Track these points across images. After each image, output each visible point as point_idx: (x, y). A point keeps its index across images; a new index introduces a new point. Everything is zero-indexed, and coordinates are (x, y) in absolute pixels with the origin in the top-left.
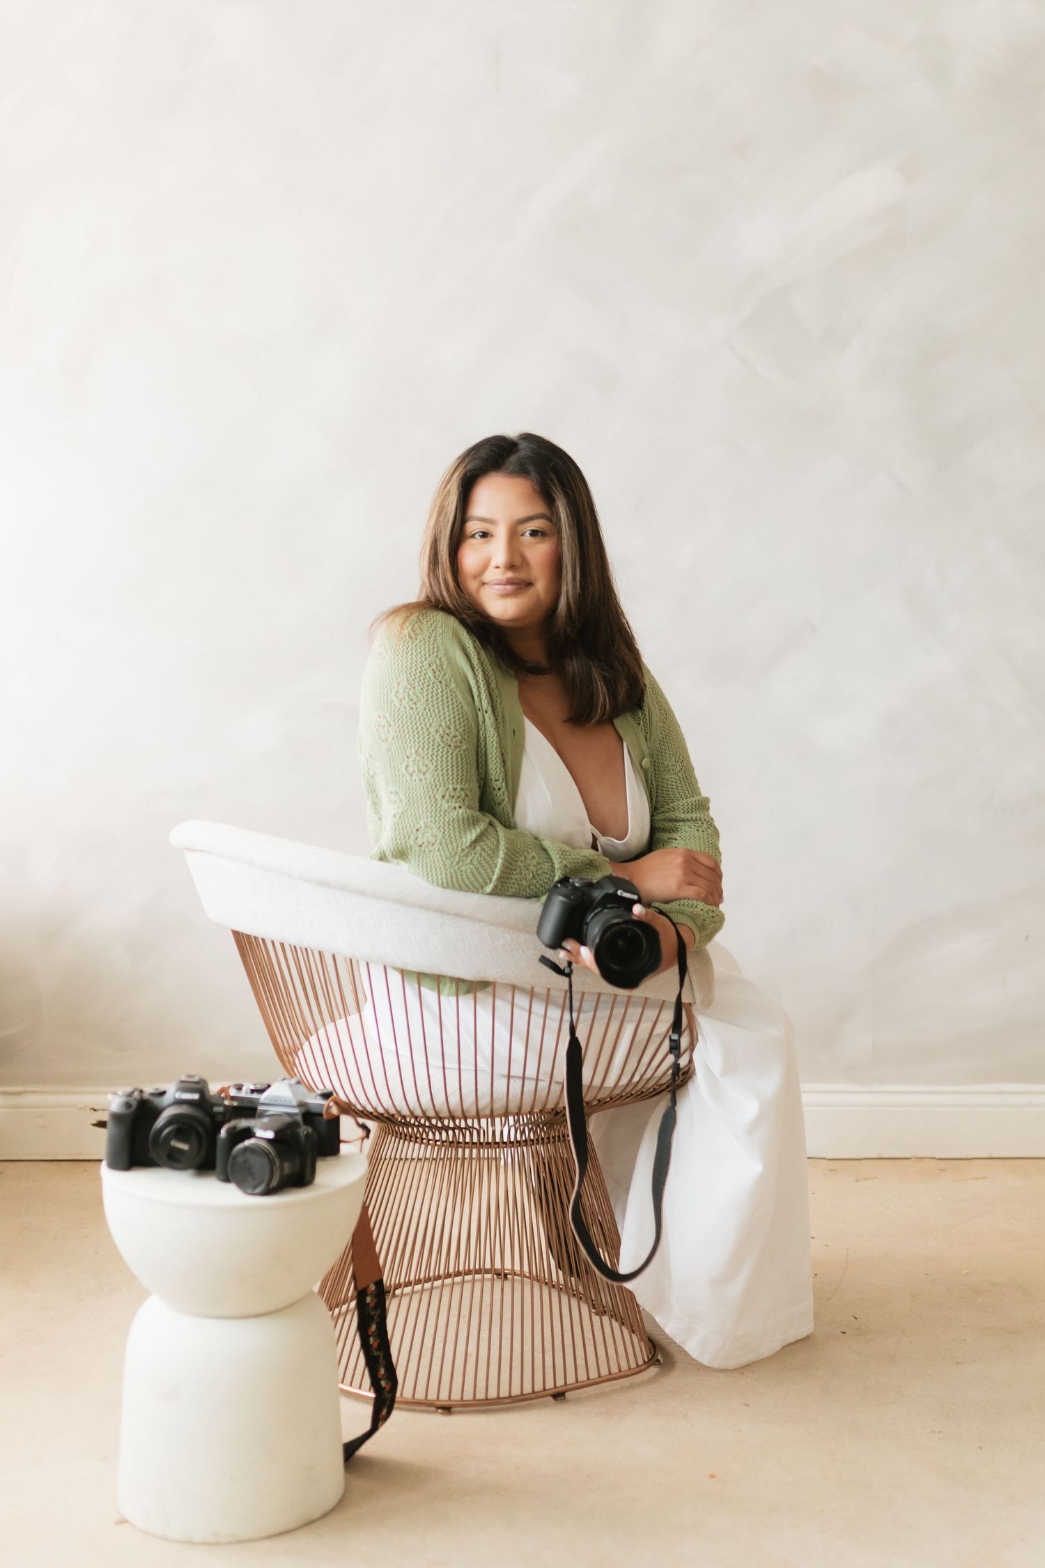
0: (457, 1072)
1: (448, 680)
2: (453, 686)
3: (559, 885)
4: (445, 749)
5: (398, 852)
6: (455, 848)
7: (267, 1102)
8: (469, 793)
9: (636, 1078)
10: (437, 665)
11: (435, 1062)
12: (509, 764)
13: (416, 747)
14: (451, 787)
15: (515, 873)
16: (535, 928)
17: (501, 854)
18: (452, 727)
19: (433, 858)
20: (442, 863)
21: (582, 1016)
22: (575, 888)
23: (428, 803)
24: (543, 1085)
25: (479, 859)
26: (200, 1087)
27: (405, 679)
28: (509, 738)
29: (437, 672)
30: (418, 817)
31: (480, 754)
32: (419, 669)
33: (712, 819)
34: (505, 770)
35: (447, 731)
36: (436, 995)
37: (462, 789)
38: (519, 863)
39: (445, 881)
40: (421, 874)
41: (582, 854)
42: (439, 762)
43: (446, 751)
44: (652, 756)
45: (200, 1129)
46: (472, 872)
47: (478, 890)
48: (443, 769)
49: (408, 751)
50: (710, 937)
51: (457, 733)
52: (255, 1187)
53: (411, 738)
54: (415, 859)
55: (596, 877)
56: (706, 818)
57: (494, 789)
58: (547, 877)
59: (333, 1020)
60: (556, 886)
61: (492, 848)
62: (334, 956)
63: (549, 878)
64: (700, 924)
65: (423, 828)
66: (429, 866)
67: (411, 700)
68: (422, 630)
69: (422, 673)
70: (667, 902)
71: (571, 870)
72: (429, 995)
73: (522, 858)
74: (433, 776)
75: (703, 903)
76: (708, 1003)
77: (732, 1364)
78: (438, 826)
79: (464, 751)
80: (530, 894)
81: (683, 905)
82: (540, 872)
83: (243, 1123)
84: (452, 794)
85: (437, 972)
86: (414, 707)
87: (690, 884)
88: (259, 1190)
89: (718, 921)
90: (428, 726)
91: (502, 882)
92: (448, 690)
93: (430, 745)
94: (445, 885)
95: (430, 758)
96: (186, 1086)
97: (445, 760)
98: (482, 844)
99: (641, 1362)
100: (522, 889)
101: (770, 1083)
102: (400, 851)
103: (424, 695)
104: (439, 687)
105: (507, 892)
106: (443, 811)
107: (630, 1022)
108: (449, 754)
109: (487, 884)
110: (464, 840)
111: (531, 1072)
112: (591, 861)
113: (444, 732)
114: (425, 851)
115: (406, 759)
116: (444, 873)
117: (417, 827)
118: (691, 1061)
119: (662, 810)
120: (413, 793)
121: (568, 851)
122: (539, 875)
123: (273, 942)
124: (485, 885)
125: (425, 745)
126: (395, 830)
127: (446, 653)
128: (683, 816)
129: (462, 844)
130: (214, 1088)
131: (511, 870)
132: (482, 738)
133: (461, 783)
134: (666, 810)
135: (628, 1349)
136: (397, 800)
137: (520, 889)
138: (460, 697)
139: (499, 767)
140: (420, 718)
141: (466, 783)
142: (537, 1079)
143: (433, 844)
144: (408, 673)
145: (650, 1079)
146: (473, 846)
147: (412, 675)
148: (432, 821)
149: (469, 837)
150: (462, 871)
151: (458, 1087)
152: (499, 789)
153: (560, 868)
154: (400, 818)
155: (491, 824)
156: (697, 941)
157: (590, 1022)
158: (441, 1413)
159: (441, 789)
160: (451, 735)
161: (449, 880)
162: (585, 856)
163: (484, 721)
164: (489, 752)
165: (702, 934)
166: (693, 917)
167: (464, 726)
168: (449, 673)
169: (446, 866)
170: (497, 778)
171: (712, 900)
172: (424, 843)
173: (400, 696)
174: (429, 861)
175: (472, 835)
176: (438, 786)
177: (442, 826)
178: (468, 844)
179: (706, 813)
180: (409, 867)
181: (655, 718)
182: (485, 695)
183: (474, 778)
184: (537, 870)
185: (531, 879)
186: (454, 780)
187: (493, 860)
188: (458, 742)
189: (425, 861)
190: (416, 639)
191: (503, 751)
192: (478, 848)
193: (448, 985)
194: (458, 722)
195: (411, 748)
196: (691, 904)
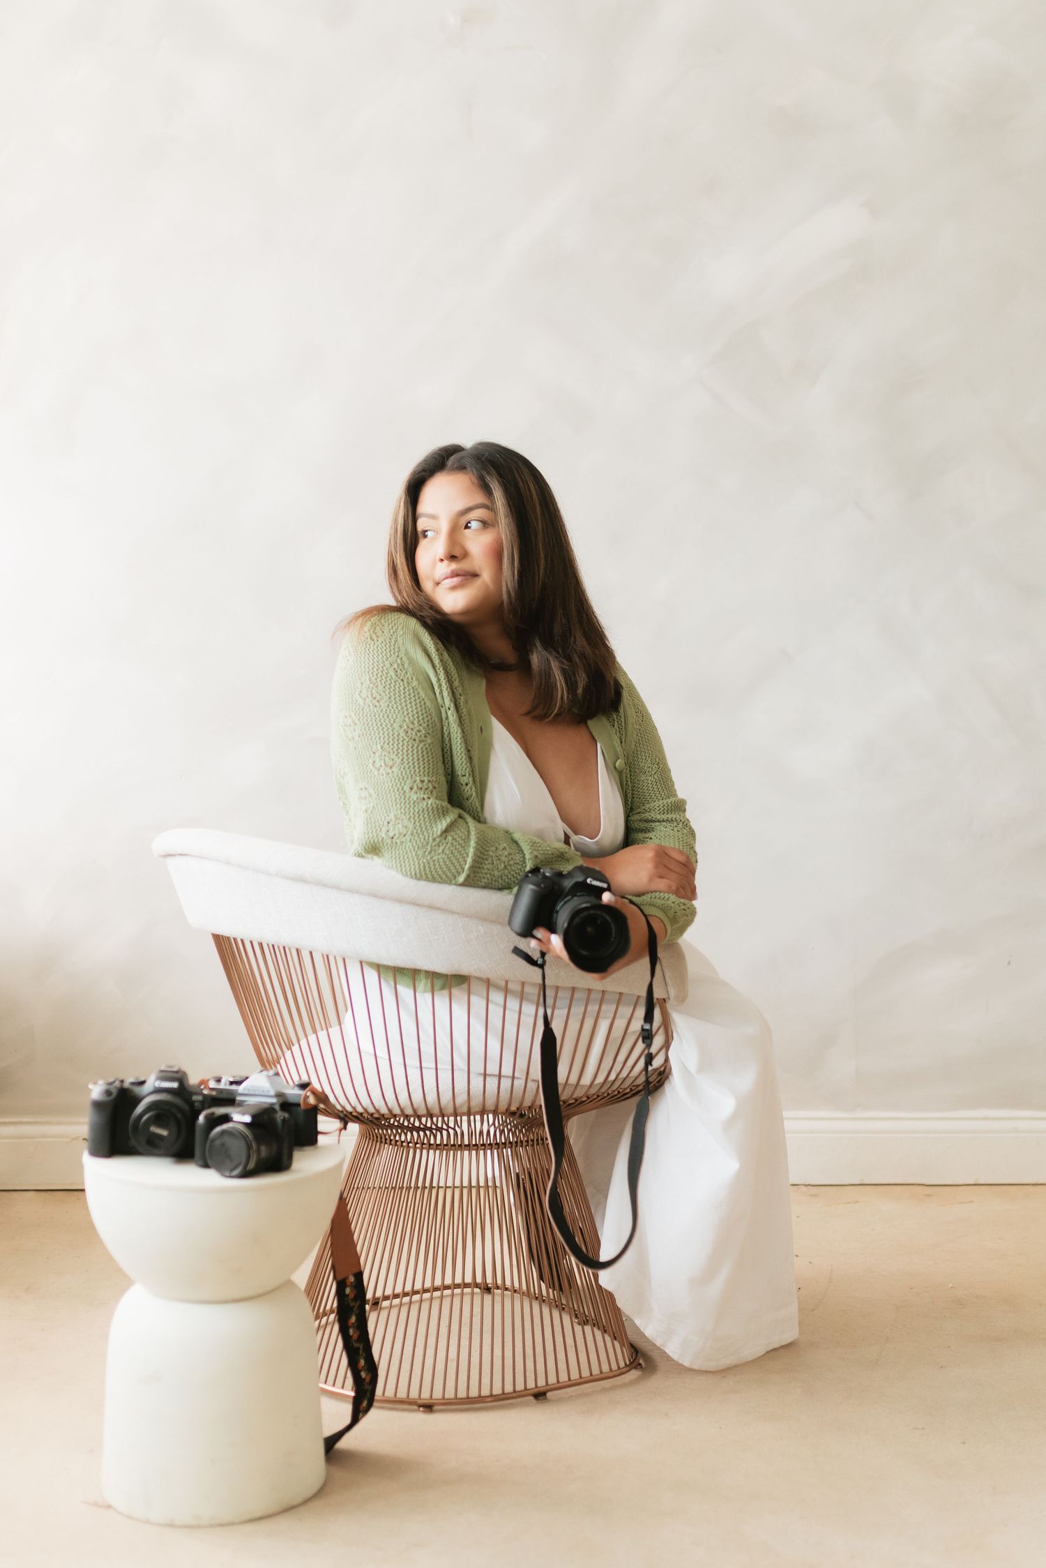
0: (434, 1071)
1: (410, 679)
2: (415, 683)
3: (530, 875)
4: (410, 743)
5: (370, 846)
6: (427, 838)
7: (246, 1092)
8: (436, 785)
9: (612, 1077)
10: (398, 665)
11: (412, 1061)
12: (475, 760)
13: (382, 743)
14: (418, 779)
15: (487, 862)
16: (507, 919)
17: (473, 843)
18: (416, 722)
19: (405, 849)
20: (414, 853)
21: (556, 1012)
22: (545, 877)
23: (397, 795)
24: (519, 1083)
25: (451, 849)
26: (180, 1077)
27: (368, 679)
28: (476, 734)
29: (399, 671)
30: (388, 810)
31: (445, 750)
32: (381, 669)
33: (688, 820)
34: (471, 766)
35: (411, 726)
36: (412, 992)
37: (429, 781)
38: (490, 853)
39: (418, 872)
40: (394, 866)
41: (553, 847)
42: (405, 756)
43: (411, 745)
44: (627, 757)
45: (179, 1115)
46: (444, 862)
47: (451, 881)
48: (409, 762)
49: (374, 747)
50: (682, 930)
51: (421, 728)
52: (232, 1170)
53: (377, 734)
54: (388, 852)
55: (566, 868)
56: (682, 819)
57: (462, 785)
58: (519, 867)
59: (315, 1031)
60: (527, 876)
61: (463, 838)
62: (311, 953)
63: (521, 869)
64: (671, 916)
65: (394, 820)
66: (402, 857)
67: (375, 698)
68: (383, 632)
69: (384, 673)
70: (639, 895)
71: (542, 861)
72: (405, 992)
73: (493, 849)
74: (400, 770)
75: (674, 896)
76: (682, 999)
77: (712, 1365)
78: (408, 817)
79: (429, 745)
80: (502, 885)
81: (655, 898)
82: (511, 862)
83: (221, 1111)
84: (420, 786)
85: (412, 966)
86: (377, 704)
87: (661, 877)
88: (236, 1172)
89: (690, 915)
90: (392, 722)
91: (474, 872)
92: (410, 688)
93: (395, 740)
94: (418, 875)
95: (396, 752)
96: (165, 1075)
97: (411, 754)
98: (452, 833)
99: (622, 1365)
100: (494, 879)
101: (746, 1080)
102: (372, 846)
103: (387, 693)
104: (401, 684)
105: (479, 883)
106: (412, 802)
107: (605, 1018)
108: (414, 748)
109: (459, 875)
110: (435, 829)
111: (507, 1070)
112: (562, 854)
113: (408, 727)
114: (396, 843)
115: (372, 755)
116: (416, 864)
117: (388, 819)
118: (667, 1060)
119: (638, 810)
120: (382, 787)
121: (539, 843)
122: (510, 866)
123: (251, 942)
124: (457, 875)
125: (390, 740)
126: (367, 824)
127: (407, 653)
128: (659, 817)
129: (433, 834)
130: (193, 1080)
131: (483, 859)
132: (446, 733)
133: (429, 776)
134: (642, 811)
135: (610, 1353)
136: (368, 797)
137: (492, 880)
138: (422, 694)
139: (465, 762)
140: (384, 714)
141: (433, 776)
142: (513, 1078)
143: (405, 836)
144: (370, 673)
145: (625, 1079)
146: (444, 835)
147: (375, 674)
148: (401, 813)
149: (439, 827)
150: (434, 861)
151: (436, 1085)
152: (467, 784)
153: (531, 859)
154: (372, 812)
155: (460, 816)
156: (668, 936)
157: (565, 1019)
158: (423, 1412)
159: (408, 782)
160: (415, 730)
161: (422, 870)
162: (555, 849)
163: (447, 718)
164: (454, 747)
165: (674, 927)
166: (664, 909)
167: (428, 721)
168: (411, 671)
169: (418, 856)
170: (463, 774)
171: (683, 893)
172: (395, 835)
173: (364, 696)
174: (401, 853)
175: (443, 824)
176: (405, 779)
177: (412, 816)
178: (439, 833)
179: (682, 815)
180: (383, 861)
181: (631, 720)
182: (447, 692)
183: (441, 771)
184: (508, 862)
185: (503, 869)
186: (421, 773)
187: (464, 850)
188: (423, 736)
189: (397, 853)
190: (378, 641)
191: (469, 748)
192: (450, 838)
193: (423, 981)
194: (421, 717)
195: (376, 744)
196: (663, 897)
